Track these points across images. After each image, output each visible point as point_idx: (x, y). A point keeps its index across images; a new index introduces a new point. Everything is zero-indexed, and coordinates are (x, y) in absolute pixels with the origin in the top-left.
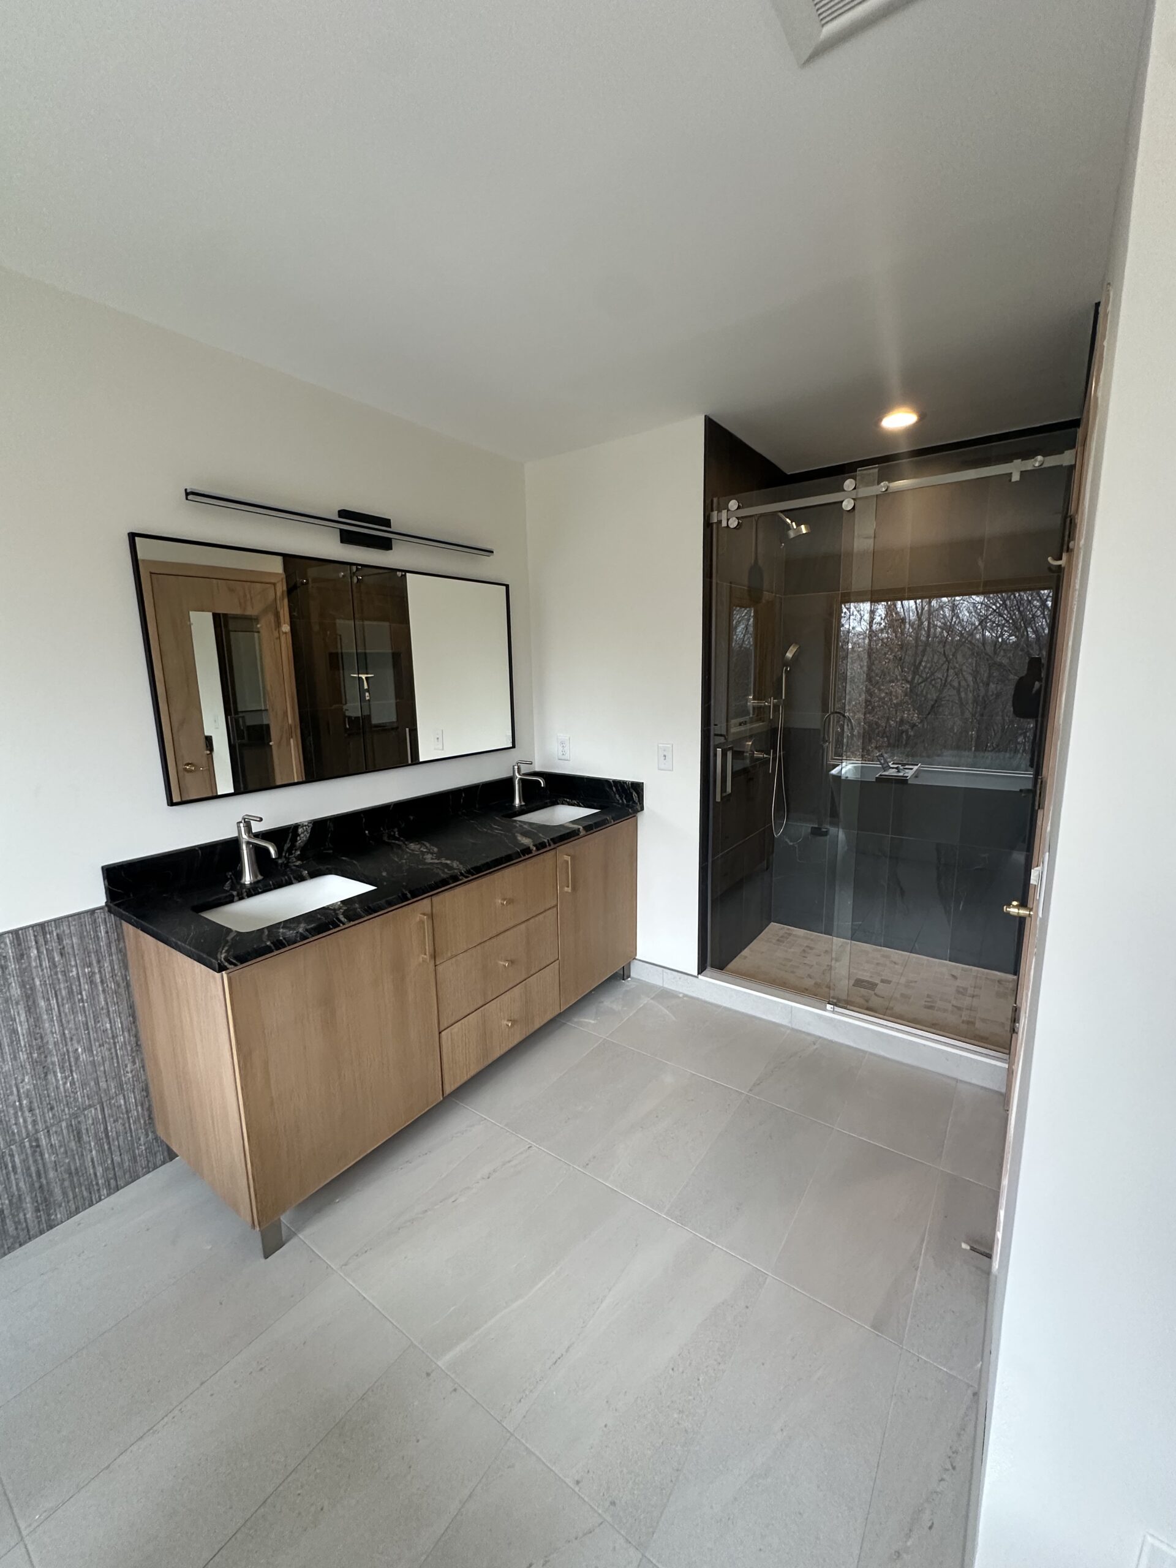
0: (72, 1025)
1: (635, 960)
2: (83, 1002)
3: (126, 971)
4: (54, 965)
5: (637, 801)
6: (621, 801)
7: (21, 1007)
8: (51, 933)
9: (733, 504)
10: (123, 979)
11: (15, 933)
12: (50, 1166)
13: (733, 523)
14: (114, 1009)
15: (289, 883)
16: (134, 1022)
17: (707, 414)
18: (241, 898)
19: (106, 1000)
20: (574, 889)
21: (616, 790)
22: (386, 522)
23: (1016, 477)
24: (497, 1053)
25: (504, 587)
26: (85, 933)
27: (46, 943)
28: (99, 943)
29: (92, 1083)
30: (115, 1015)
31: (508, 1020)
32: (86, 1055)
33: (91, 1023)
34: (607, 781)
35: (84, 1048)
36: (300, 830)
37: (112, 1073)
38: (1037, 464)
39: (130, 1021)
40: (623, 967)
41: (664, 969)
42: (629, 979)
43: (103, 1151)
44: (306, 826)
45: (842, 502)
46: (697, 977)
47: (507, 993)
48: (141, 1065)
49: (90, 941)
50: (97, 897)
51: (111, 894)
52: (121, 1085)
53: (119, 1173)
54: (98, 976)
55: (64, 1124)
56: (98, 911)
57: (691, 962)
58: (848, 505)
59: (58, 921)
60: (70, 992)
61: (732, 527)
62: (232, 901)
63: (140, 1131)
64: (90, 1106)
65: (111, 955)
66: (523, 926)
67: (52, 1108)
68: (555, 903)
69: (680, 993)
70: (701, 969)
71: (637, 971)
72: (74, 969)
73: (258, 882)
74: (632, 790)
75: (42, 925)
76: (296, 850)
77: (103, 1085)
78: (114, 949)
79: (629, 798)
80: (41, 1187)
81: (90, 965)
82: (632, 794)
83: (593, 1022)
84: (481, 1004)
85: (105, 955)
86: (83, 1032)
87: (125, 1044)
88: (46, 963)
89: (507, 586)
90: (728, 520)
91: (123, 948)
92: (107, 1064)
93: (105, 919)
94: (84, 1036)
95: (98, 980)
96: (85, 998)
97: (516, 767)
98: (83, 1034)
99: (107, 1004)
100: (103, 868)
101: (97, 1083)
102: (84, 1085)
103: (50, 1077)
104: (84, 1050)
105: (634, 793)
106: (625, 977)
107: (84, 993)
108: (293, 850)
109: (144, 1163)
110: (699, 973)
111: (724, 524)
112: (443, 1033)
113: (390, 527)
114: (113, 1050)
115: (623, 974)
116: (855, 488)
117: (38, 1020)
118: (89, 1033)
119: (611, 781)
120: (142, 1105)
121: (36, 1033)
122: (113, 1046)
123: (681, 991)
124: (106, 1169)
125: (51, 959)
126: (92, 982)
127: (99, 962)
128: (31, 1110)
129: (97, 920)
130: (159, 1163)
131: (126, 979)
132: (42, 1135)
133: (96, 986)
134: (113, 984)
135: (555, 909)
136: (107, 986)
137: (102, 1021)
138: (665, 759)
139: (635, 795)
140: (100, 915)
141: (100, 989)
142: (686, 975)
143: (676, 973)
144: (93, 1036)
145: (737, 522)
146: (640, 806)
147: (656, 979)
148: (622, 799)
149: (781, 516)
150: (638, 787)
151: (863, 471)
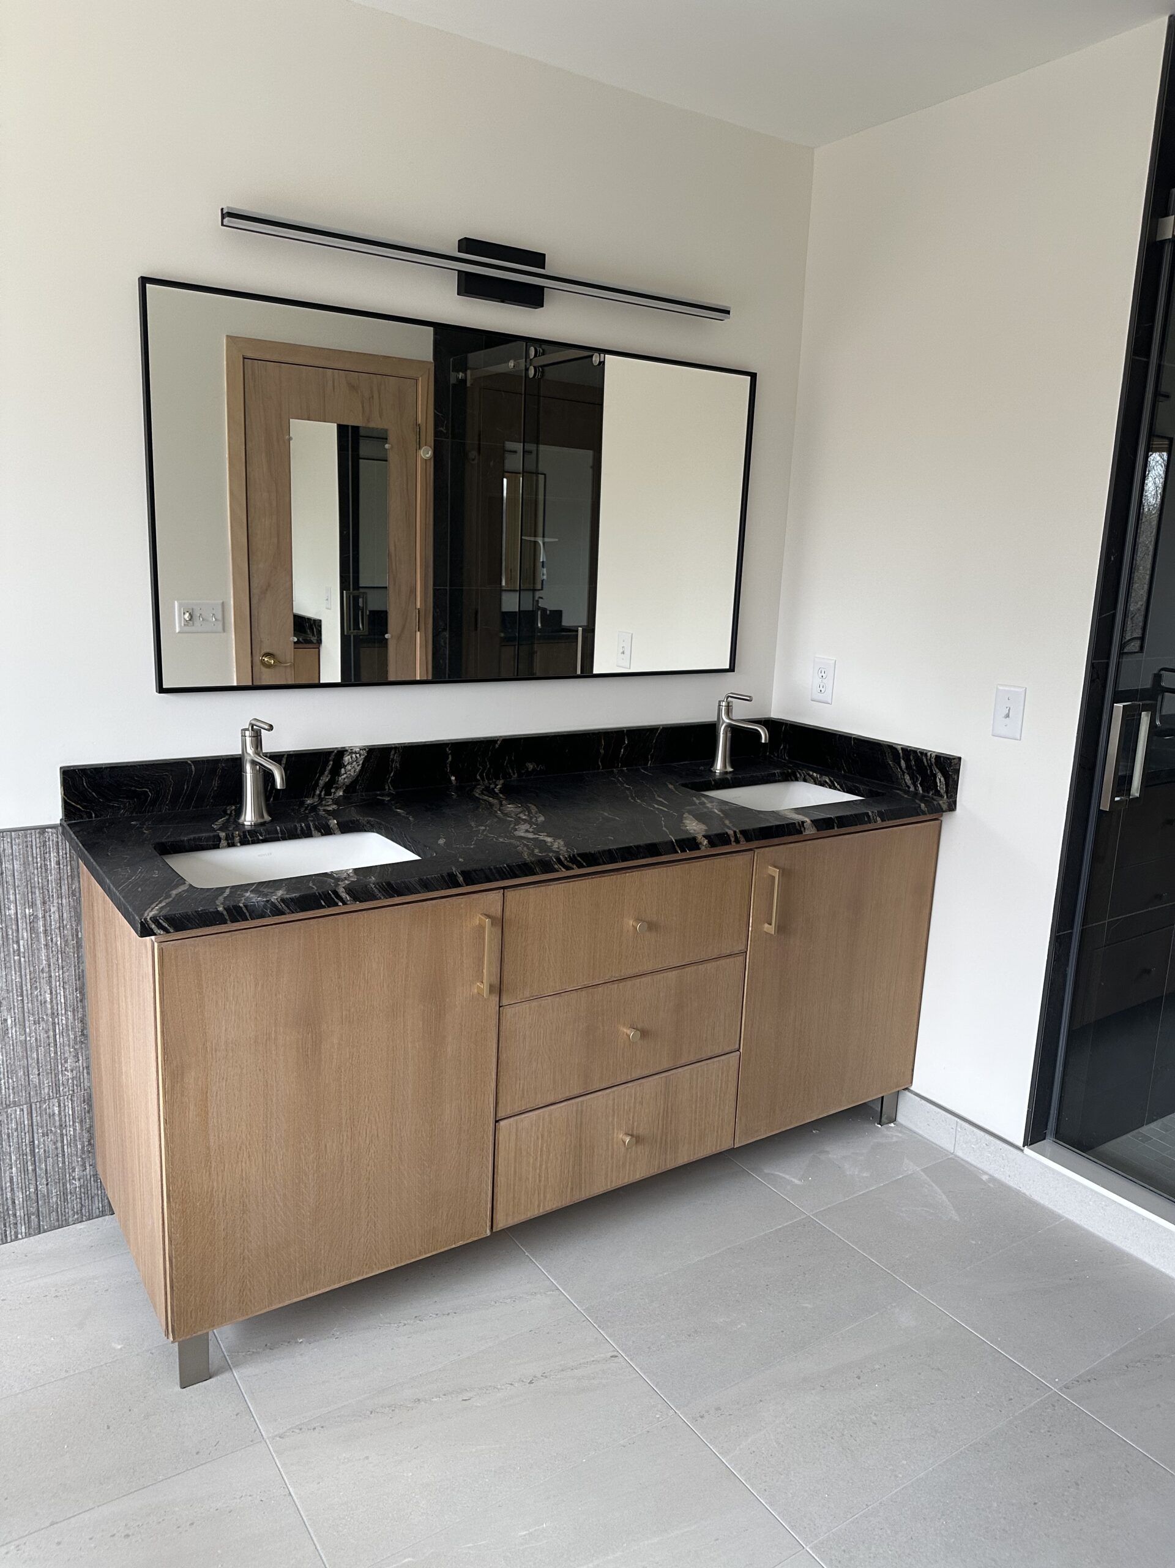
1: (907, 1092)
2: (19, 955)
3: (77, 925)
5: (943, 790)
6: (912, 789)
10: (73, 936)
14: (57, 974)
15: (307, 834)
16: (81, 1001)
18: (231, 845)
19: (48, 960)
20: (781, 929)
21: (907, 768)
22: (538, 259)
24: (600, 1186)
25: (748, 378)
26: (30, 859)
28: (47, 877)
29: (21, 1073)
30: (58, 983)
31: (627, 1134)
32: (16, 1031)
34: (891, 748)
35: (15, 1020)
36: (347, 759)
37: (46, 1066)
39: (77, 997)
40: (883, 1097)
41: (958, 1121)
42: (892, 1125)
43: (26, 1171)
44: (356, 753)
46: (1022, 1151)
47: (629, 1085)
48: (85, 1065)
49: (36, 872)
51: (69, 810)
52: (57, 1086)
54: (41, 923)
56: (50, 830)
57: (1013, 1118)
60: (5, 937)
62: (216, 847)
63: (74, 1158)
64: (15, 1104)
65: (60, 896)
66: (675, 973)
68: (742, 948)
69: (986, 1173)
71: (909, 1112)
72: (12, 906)
73: (263, 824)
74: (936, 770)
76: (337, 788)
77: (34, 1078)
78: (65, 888)
79: (929, 783)
81: (33, 905)
82: (935, 776)
83: (796, 1181)
84: (577, 1092)
85: (53, 895)
86: (15, 997)
87: (68, 1030)
89: (753, 376)
91: (77, 890)
92: (42, 1050)
93: (58, 842)
94: (16, 1004)
95: (41, 929)
96: (22, 950)
97: (724, 704)
98: (15, 1000)
99: (49, 966)
100: (62, 770)
101: (27, 1074)
105: (939, 776)
106: (884, 1119)
107: (21, 942)
108: (332, 788)
109: (77, 1207)
110: (1025, 1143)
112: (502, 1123)
113: (544, 268)
114: (51, 1033)
115: (881, 1111)
118: (22, 1000)
119: (899, 747)
120: (81, 1122)
122: (51, 1027)
123: (986, 1169)
124: (27, 1198)
126: (33, 930)
127: (44, 903)
129: (48, 843)
130: (91, 1213)
131: (77, 935)
133: (38, 936)
134: (59, 939)
135: (741, 958)
136: (52, 939)
137: (40, 988)
138: (1008, 716)
139: (942, 779)
140: (52, 837)
141: (43, 942)
142: (998, 1142)
143: (982, 1133)
144: (28, 1006)
146: (948, 801)
147: (942, 1135)
148: (914, 784)
150: (951, 766)
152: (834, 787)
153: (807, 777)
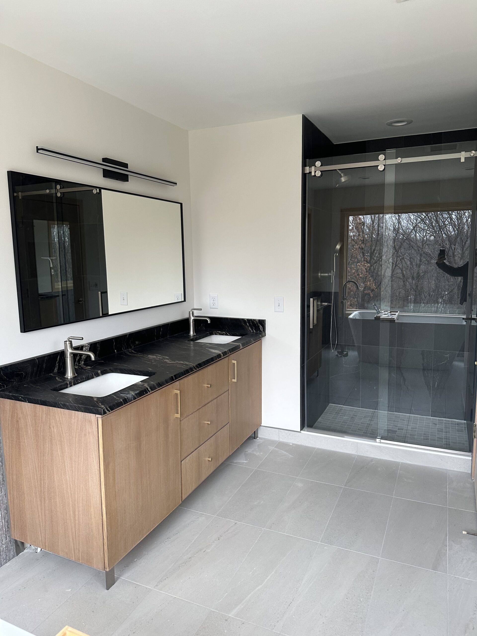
1: (261, 427)
5: (262, 331)
6: (252, 331)
15: (92, 377)
17: (304, 114)
18: (71, 386)
21: (249, 325)
22: (126, 165)
23: (463, 160)
24: (204, 478)
25: (180, 205)
31: (209, 458)
34: (243, 320)
36: (84, 349)
38: (472, 155)
40: (255, 432)
41: (279, 430)
42: (258, 438)
44: (87, 346)
45: (378, 166)
46: (301, 432)
47: (208, 440)
57: (296, 424)
58: (381, 168)
61: (317, 175)
66: (215, 401)
68: (228, 389)
69: (291, 443)
70: (302, 427)
71: (262, 434)
73: (76, 377)
74: (259, 324)
76: (82, 361)
79: (257, 328)
82: (259, 326)
83: (245, 462)
84: (197, 446)
89: (181, 204)
90: (315, 172)
97: (191, 312)
105: (261, 326)
106: (256, 438)
108: (80, 361)
109: (4, 557)
110: (301, 430)
111: (313, 174)
112: (182, 462)
113: (128, 168)
115: (254, 436)
116: (385, 159)
119: (246, 319)
123: (290, 442)
135: (228, 392)
138: (279, 306)
139: (262, 327)
142: (293, 432)
143: (287, 431)
145: (320, 173)
146: (263, 334)
147: (274, 436)
148: (252, 330)
149: (338, 171)
150: (262, 323)
151: (388, 151)
152: (226, 335)
153: (217, 333)
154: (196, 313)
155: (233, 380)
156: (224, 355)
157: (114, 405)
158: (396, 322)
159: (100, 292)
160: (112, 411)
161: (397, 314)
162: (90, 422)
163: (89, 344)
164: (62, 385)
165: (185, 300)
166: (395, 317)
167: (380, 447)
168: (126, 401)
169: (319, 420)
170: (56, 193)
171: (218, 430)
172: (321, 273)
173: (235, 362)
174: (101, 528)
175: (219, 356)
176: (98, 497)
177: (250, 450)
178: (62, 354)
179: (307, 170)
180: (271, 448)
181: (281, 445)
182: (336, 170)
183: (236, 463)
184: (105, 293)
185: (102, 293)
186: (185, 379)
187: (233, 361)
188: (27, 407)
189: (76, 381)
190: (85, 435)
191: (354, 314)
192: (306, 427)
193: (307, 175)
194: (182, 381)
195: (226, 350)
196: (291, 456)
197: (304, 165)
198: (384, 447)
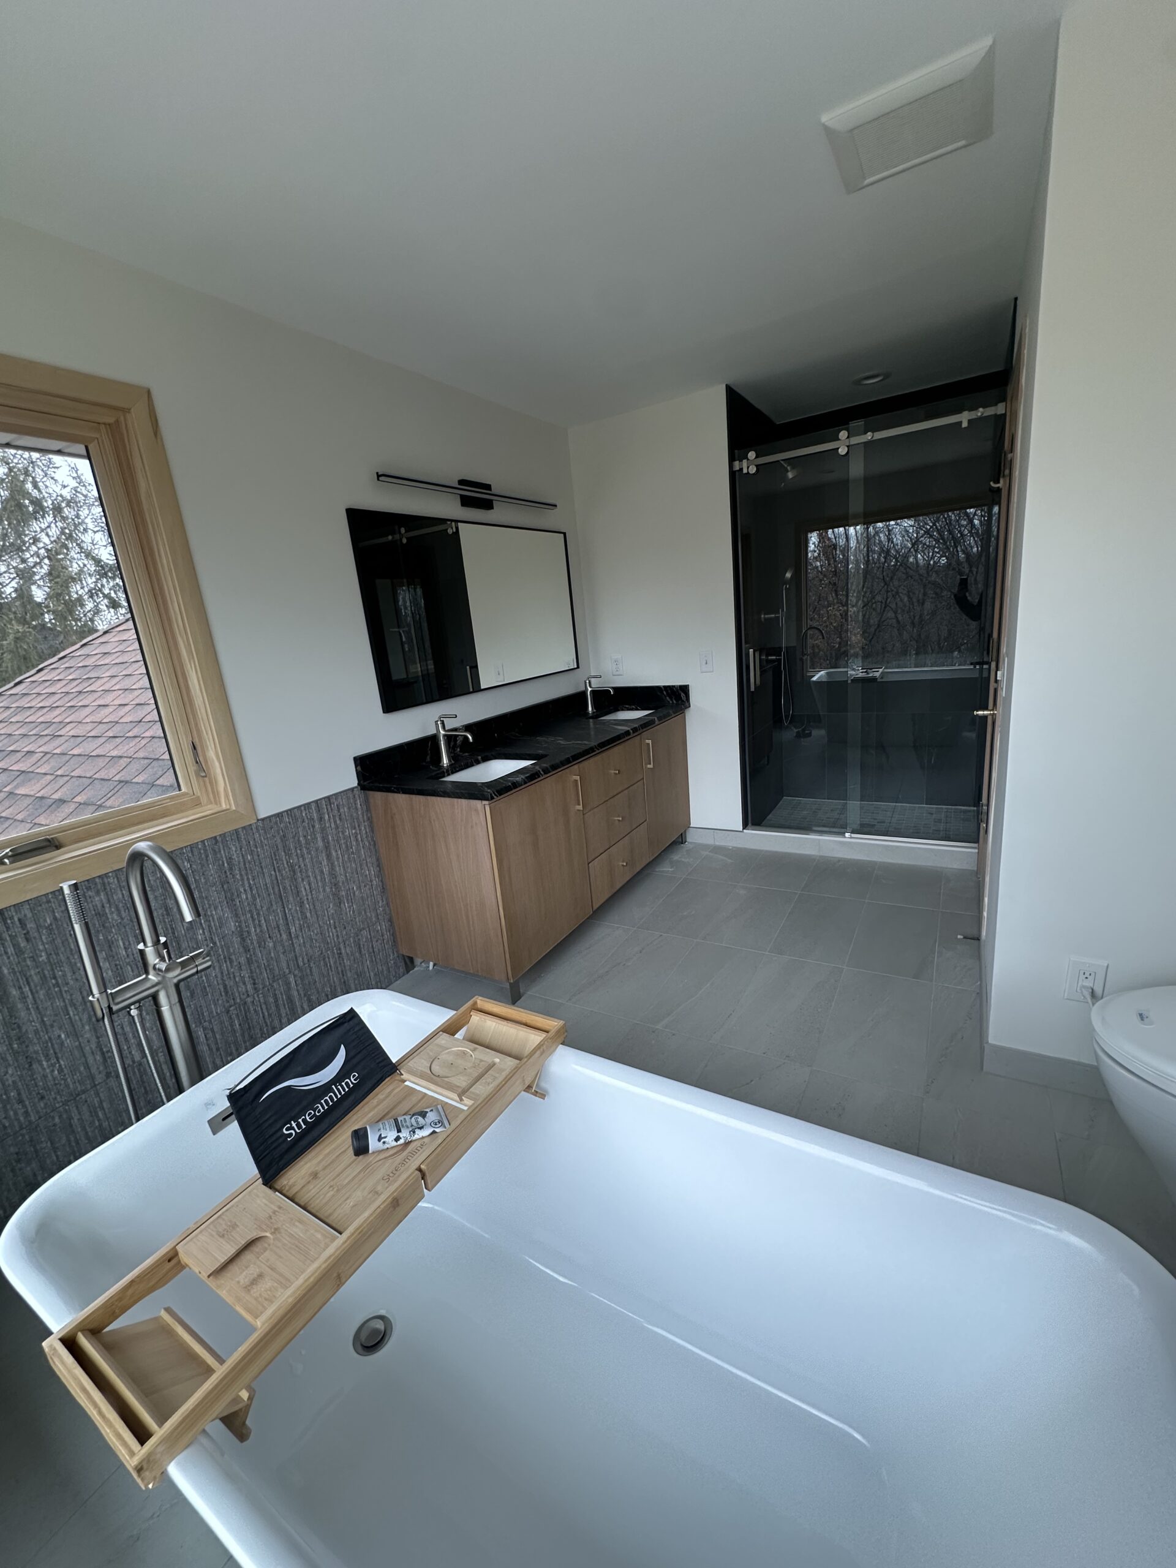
0: (349, 870)
1: (690, 828)
2: (354, 854)
4: (337, 827)
5: (685, 699)
6: (671, 702)
7: (324, 854)
8: (334, 803)
9: (752, 455)
11: (316, 802)
12: (347, 968)
13: (753, 470)
15: (472, 765)
17: (728, 383)
20: (655, 765)
21: (667, 694)
22: (488, 487)
23: (965, 424)
24: (618, 886)
25: (562, 535)
26: (350, 805)
27: (332, 810)
28: (358, 812)
29: (363, 913)
31: (623, 862)
32: (358, 892)
33: (359, 869)
34: (658, 688)
38: (979, 414)
40: (682, 834)
41: (714, 830)
42: (686, 843)
43: (373, 961)
45: (838, 448)
46: (743, 832)
47: (621, 841)
49: (353, 811)
50: (353, 781)
51: (360, 777)
52: (378, 915)
53: (382, 979)
54: (359, 836)
55: (351, 939)
56: (354, 789)
57: (737, 822)
58: (843, 451)
59: (336, 795)
60: (347, 846)
61: (750, 472)
64: (364, 929)
65: (364, 822)
66: (626, 792)
67: (345, 928)
68: (642, 776)
70: (745, 826)
71: (692, 837)
72: (347, 830)
74: (680, 692)
75: (328, 798)
77: (368, 914)
78: (365, 817)
79: (678, 698)
80: (344, 982)
81: (355, 828)
82: (681, 695)
83: (671, 870)
84: (608, 847)
85: (362, 821)
86: (355, 875)
88: (333, 825)
89: (565, 534)
90: (748, 468)
92: (369, 899)
93: (359, 795)
94: (356, 879)
96: (354, 851)
97: (588, 682)
98: (356, 877)
100: (355, 759)
101: (365, 913)
102: (360, 913)
103: (342, 905)
104: (357, 888)
105: (683, 695)
106: (683, 842)
107: (353, 848)
109: (394, 974)
110: (743, 829)
111: (745, 471)
112: (590, 865)
113: (492, 491)
115: (681, 840)
116: (848, 437)
117: (332, 864)
118: (358, 877)
119: (661, 687)
121: (332, 874)
123: (729, 845)
124: (375, 975)
125: (335, 822)
126: (357, 840)
127: (359, 826)
128: (335, 928)
129: (355, 796)
130: (401, 974)
132: (342, 946)
137: (364, 868)
138: (707, 663)
140: (357, 792)
141: (361, 845)
142: (733, 832)
143: (726, 832)
144: (360, 878)
145: (755, 469)
146: (687, 704)
147: (708, 840)
148: (672, 700)
149: (782, 462)
150: (685, 689)
151: (853, 424)
152: (637, 709)
154: (596, 684)
155: (649, 766)
156: (634, 732)
157: (502, 789)
158: (878, 680)
159: (468, 667)
160: (500, 795)
161: (881, 670)
162: (476, 810)
163: (463, 726)
164: (438, 774)
165: (578, 667)
166: (877, 674)
167: (850, 843)
168: (515, 785)
169: (768, 818)
170: (401, 540)
171: (634, 827)
172: (765, 614)
173: (650, 742)
174: (500, 934)
175: (627, 733)
176: (493, 897)
177: (676, 857)
178: (434, 738)
179: (737, 465)
180: (705, 853)
181: (717, 849)
182: (778, 461)
183: (659, 871)
184: (475, 667)
185: (470, 668)
186: (586, 763)
187: (647, 741)
188: (400, 800)
189: (455, 768)
190: (472, 827)
191: (819, 676)
192: (750, 824)
193: (737, 473)
194: (581, 765)
195: (636, 726)
196: (730, 861)
197: (732, 459)
198: (855, 843)
